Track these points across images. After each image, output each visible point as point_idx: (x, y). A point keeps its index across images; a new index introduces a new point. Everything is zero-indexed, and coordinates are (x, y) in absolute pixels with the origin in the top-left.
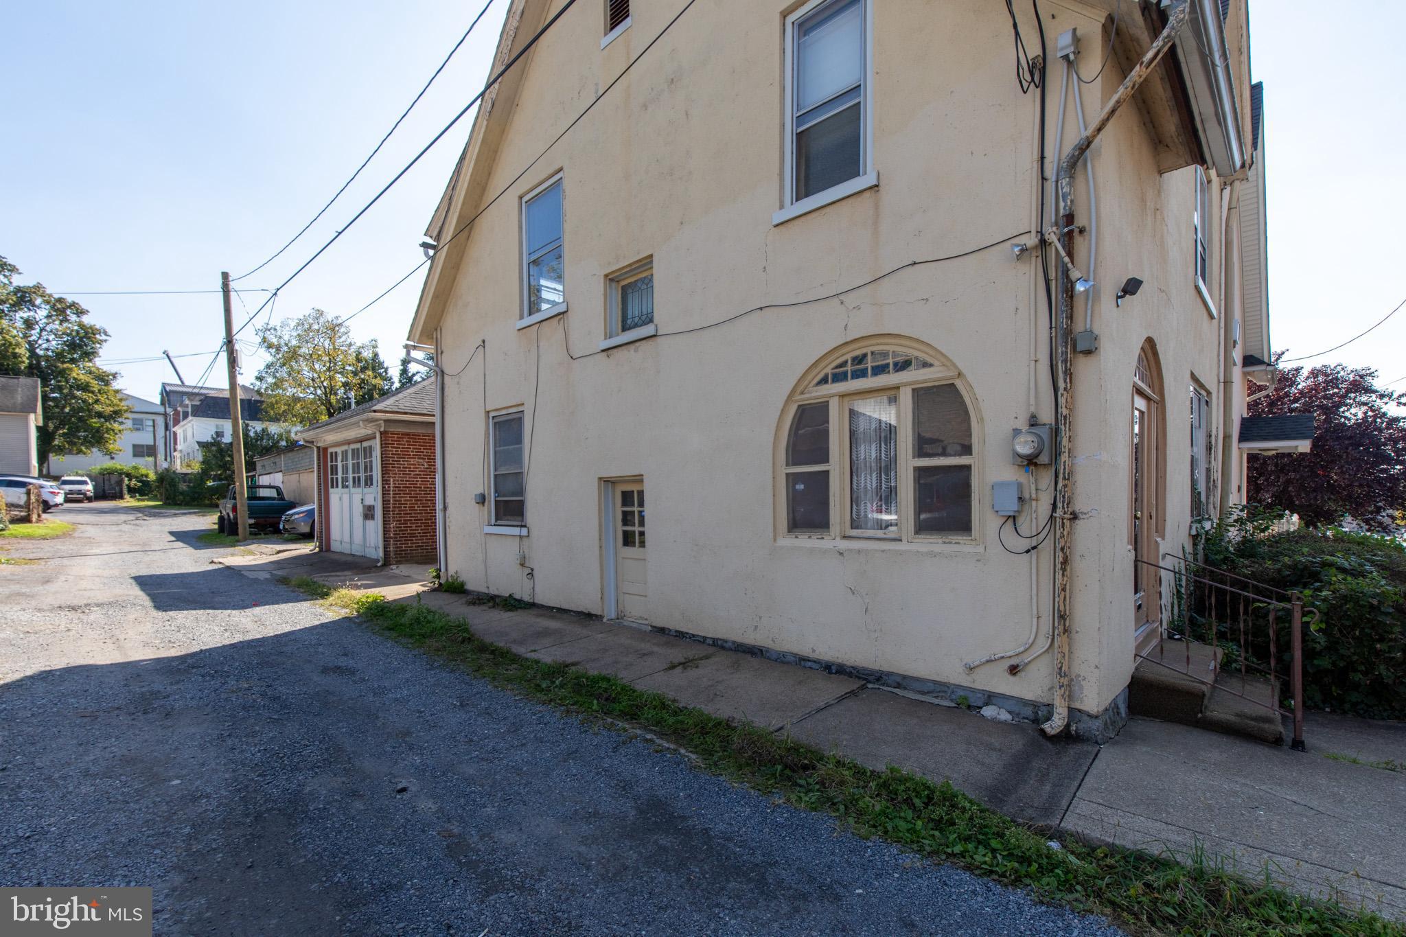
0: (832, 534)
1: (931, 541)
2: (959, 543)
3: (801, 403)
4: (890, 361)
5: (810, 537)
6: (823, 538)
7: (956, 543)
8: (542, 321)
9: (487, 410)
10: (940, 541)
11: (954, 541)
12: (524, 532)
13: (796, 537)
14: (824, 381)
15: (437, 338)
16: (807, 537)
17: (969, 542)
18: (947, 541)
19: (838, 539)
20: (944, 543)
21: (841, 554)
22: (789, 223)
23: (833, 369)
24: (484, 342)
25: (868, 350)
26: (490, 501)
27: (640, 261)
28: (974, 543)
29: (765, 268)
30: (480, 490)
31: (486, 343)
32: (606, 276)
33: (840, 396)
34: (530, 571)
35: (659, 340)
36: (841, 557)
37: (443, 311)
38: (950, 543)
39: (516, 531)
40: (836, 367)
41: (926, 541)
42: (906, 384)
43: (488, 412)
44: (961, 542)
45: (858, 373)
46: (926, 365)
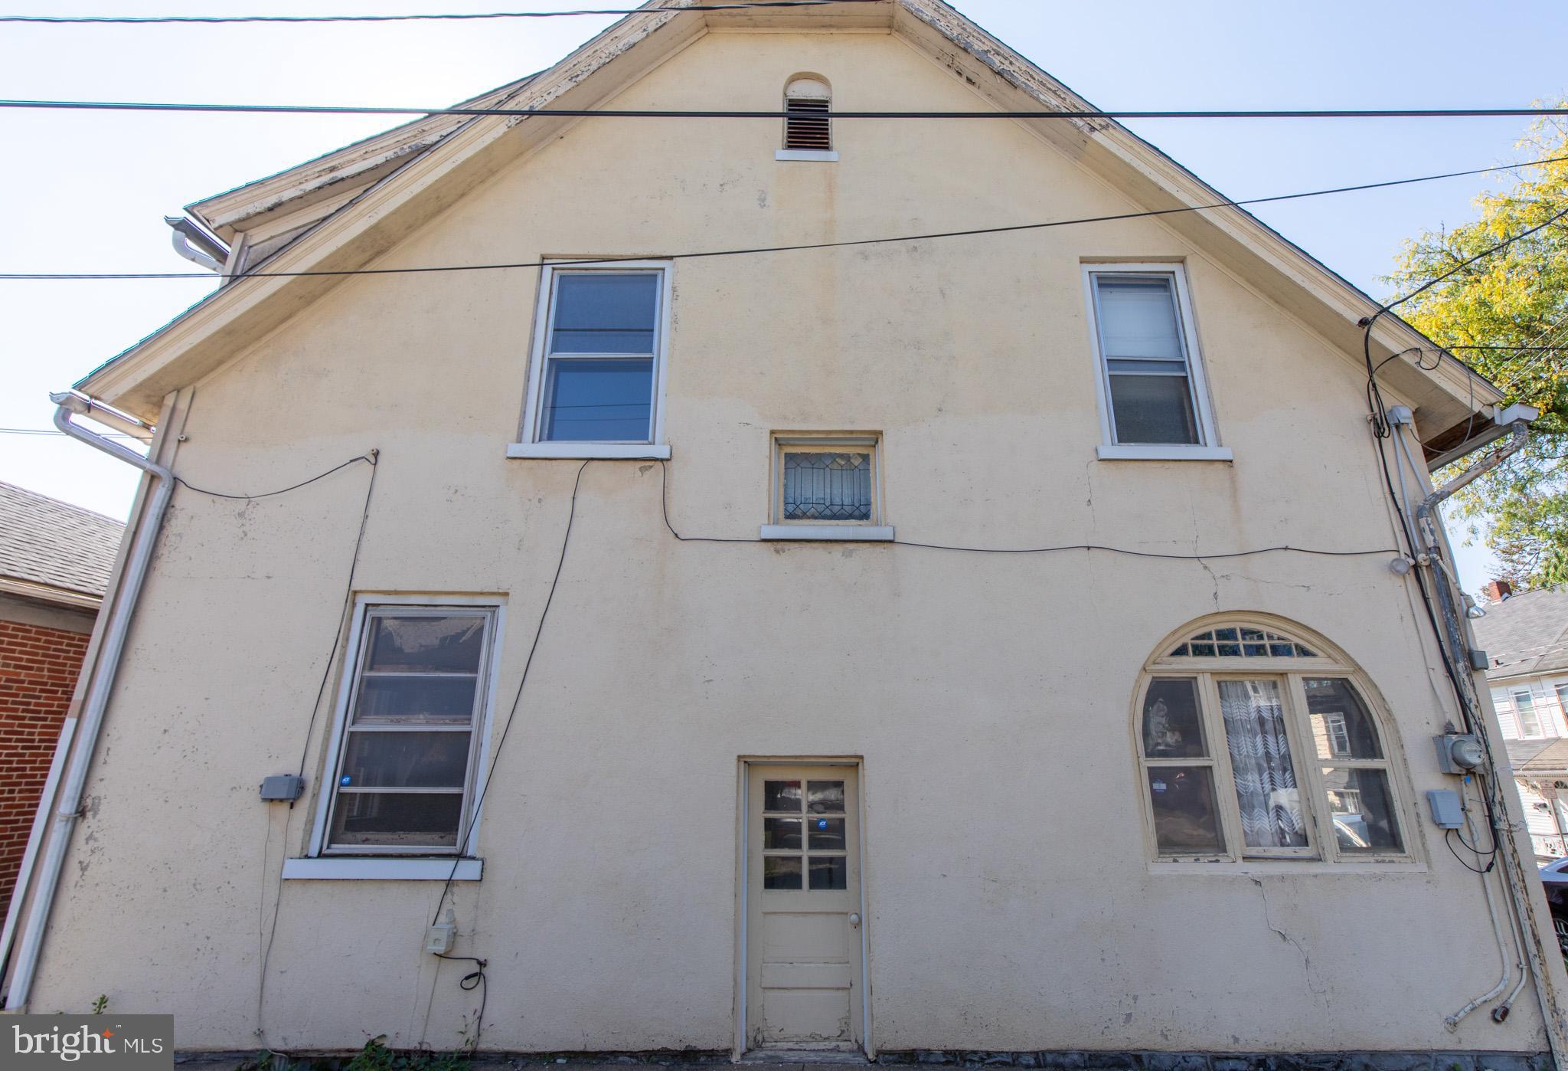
0: (1231, 854)
1: (1360, 860)
2: (1393, 862)
3: (1156, 675)
4: (1266, 642)
5: (1197, 860)
6: (1217, 861)
7: (1390, 862)
8: (592, 459)
9: (356, 586)
10: (1372, 859)
11: (1387, 859)
12: (468, 870)
13: (1175, 861)
14: (1181, 651)
15: (174, 409)
16: (1192, 859)
17: (1405, 860)
18: (1380, 859)
19: (1240, 861)
20: (1377, 862)
21: (1257, 883)
22: (1120, 462)
23: (1193, 639)
24: (376, 454)
25: (1238, 626)
26: (316, 796)
27: (852, 432)
28: (1409, 860)
29: (1089, 501)
30: (290, 765)
31: (380, 458)
32: (772, 432)
33: (1211, 673)
34: (476, 969)
35: (897, 548)
36: (1257, 887)
37: (220, 363)
38: (1383, 862)
39: (441, 869)
40: (1197, 638)
41: (1355, 860)
42: (1295, 672)
43: (355, 593)
44: (1395, 859)
45: (1227, 649)
46: (1304, 652)
